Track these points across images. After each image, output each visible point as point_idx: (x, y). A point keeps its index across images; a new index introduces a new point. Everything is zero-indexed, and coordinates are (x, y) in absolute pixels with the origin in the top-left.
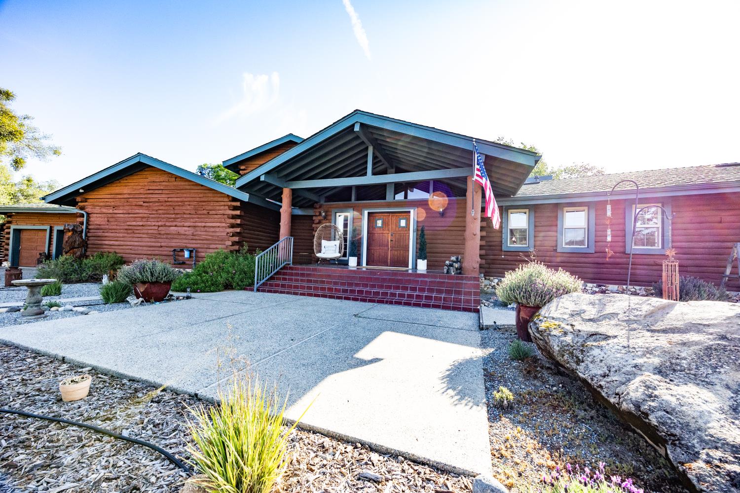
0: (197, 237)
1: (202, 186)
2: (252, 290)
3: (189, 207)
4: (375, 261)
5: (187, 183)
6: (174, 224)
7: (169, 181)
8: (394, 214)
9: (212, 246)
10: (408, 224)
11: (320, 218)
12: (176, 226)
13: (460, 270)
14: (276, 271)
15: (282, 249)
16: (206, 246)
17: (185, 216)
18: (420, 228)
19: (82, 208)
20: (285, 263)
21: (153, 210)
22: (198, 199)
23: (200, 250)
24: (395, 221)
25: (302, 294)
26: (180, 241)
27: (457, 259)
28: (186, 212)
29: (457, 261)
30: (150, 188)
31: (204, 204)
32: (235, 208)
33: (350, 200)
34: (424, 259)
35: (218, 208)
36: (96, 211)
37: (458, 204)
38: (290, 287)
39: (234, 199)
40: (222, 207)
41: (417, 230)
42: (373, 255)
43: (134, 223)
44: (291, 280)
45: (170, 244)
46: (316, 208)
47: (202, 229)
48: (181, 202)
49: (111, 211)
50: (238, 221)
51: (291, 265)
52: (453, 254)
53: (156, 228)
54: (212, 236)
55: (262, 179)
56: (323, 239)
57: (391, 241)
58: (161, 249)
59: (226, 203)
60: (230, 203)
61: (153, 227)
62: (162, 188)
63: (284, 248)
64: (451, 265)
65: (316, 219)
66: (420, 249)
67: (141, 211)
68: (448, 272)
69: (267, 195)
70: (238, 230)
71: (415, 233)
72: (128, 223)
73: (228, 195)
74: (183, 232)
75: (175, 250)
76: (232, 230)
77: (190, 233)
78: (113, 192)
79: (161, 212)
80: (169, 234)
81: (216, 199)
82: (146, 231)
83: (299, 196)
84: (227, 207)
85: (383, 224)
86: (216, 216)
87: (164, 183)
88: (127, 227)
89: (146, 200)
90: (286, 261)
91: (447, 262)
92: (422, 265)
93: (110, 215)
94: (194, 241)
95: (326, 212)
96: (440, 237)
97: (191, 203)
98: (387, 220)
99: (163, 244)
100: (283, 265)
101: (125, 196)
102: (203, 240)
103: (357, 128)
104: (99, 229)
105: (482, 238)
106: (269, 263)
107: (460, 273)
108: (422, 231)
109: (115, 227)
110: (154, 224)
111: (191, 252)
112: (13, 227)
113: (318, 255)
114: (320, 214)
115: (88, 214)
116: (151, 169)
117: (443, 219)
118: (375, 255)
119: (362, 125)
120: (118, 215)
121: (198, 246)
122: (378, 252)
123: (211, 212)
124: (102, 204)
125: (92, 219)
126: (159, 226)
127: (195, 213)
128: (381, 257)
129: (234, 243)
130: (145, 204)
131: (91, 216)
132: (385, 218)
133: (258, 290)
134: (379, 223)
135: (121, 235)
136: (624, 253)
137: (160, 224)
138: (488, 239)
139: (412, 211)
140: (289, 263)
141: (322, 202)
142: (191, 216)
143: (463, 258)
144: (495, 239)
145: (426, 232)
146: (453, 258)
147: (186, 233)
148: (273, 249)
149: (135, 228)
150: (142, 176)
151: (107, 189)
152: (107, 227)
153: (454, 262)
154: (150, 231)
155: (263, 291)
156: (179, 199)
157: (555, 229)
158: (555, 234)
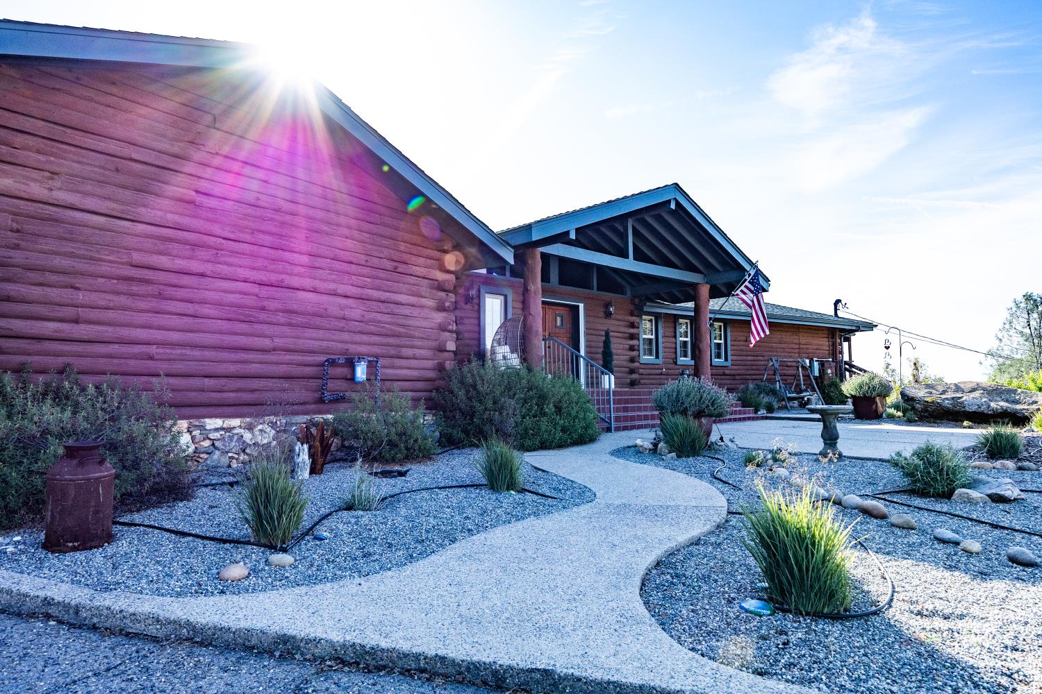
8: (550, 307)
9: (407, 352)
24: (551, 318)
35: (413, 259)
41: (586, 334)
45: (302, 344)
71: (584, 338)
72: (137, 257)
75: (327, 362)
77: (353, 313)
81: (409, 237)
86: (408, 279)
102: (387, 335)
103: (673, 205)
108: (606, 334)
111: (371, 365)
117: (606, 321)
119: (677, 202)
120: (78, 215)
123: (401, 268)
127: (363, 263)
139: (581, 306)
149: (173, 278)
157: (673, 340)
158: (673, 346)
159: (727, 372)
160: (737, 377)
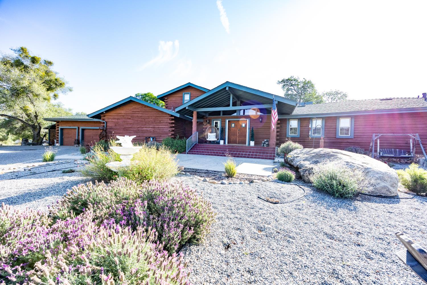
0: (155, 132)
1: (157, 110)
2: (185, 153)
3: (151, 119)
4: (231, 142)
5: (150, 109)
6: (145, 126)
7: (142, 108)
8: (239, 121)
9: (162, 136)
10: (246, 125)
11: (206, 123)
12: (146, 127)
13: (268, 145)
14: (193, 146)
16: (159, 136)
17: (150, 123)
18: (251, 128)
19: (103, 120)
21: (135, 120)
22: (155, 116)
23: (157, 138)
24: (240, 124)
25: (206, 155)
26: (148, 134)
27: (267, 140)
28: (150, 121)
29: (267, 141)
30: (134, 111)
31: (158, 118)
32: (172, 120)
33: (220, 115)
34: (253, 141)
35: (164, 119)
36: (109, 121)
37: (267, 117)
38: (200, 152)
39: (172, 116)
40: (166, 119)
41: (250, 128)
42: (231, 139)
43: (127, 126)
44: (200, 149)
46: (204, 119)
47: (158, 128)
48: (148, 117)
49: (116, 121)
50: (173, 125)
51: (198, 144)
52: (266, 138)
53: (137, 128)
54: (162, 131)
55: (187, 108)
56: (209, 133)
57: (238, 133)
58: (140, 137)
59: (168, 117)
60: (170, 118)
61: (136, 128)
62: (139, 111)
63: (195, 137)
64: (265, 143)
66: (251, 137)
67: (130, 121)
68: (263, 146)
69: (185, 114)
70: (173, 129)
71: (249, 130)
72: (124, 126)
73: (169, 114)
74: (149, 130)
75: (146, 138)
76: (171, 129)
77: (152, 130)
78: (118, 113)
79: (139, 121)
80: (143, 131)
81: (163, 116)
82: (133, 130)
83: (200, 114)
84: (168, 119)
85: (234, 125)
86: (163, 123)
87: (140, 109)
88: (124, 128)
89: (132, 116)
90: (196, 142)
91: (263, 142)
92: (252, 143)
93: (116, 123)
94: (154, 134)
95: (209, 120)
96: (260, 131)
97: (152, 117)
99: (140, 135)
100: (195, 144)
101: (122, 114)
102: (158, 133)
103: (227, 89)
104: (111, 129)
105: (277, 132)
107: (268, 146)
108: (253, 128)
109: (118, 128)
110: (136, 126)
111: (153, 138)
112: (60, 127)
113: (207, 139)
114: (206, 121)
115: (106, 122)
116: (134, 102)
117: (261, 124)
119: (229, 87)
120: (120, 123)
121: (156, 136)
122: (233, 138)
123: (161, 121)
124: (112, 118)
125: (108, 124)
126: (138, 127)
128: (234, 140)
129: (172, 135)
130: (132, 118)
131: (107, 123)
132: (235, 123)
133: (188, 153)
134: (233, 125)
135: (122, 131)
136: (336, 138)
137: (138, 126)
138: (281, 132)
139: (248, 120)
141: (207, 116)
142: (153, 123)
143: (269, 140)
144: (283, 132)
145: (254, 129)
146: (265, 140)
147: (151, 130)
149: (128, 128)
150: (130, 106)
151: (114, 111)
152: (115, 128)
153: (265, 142)
154: (134, 130)
155: (190, 154)
156: (147, 116)
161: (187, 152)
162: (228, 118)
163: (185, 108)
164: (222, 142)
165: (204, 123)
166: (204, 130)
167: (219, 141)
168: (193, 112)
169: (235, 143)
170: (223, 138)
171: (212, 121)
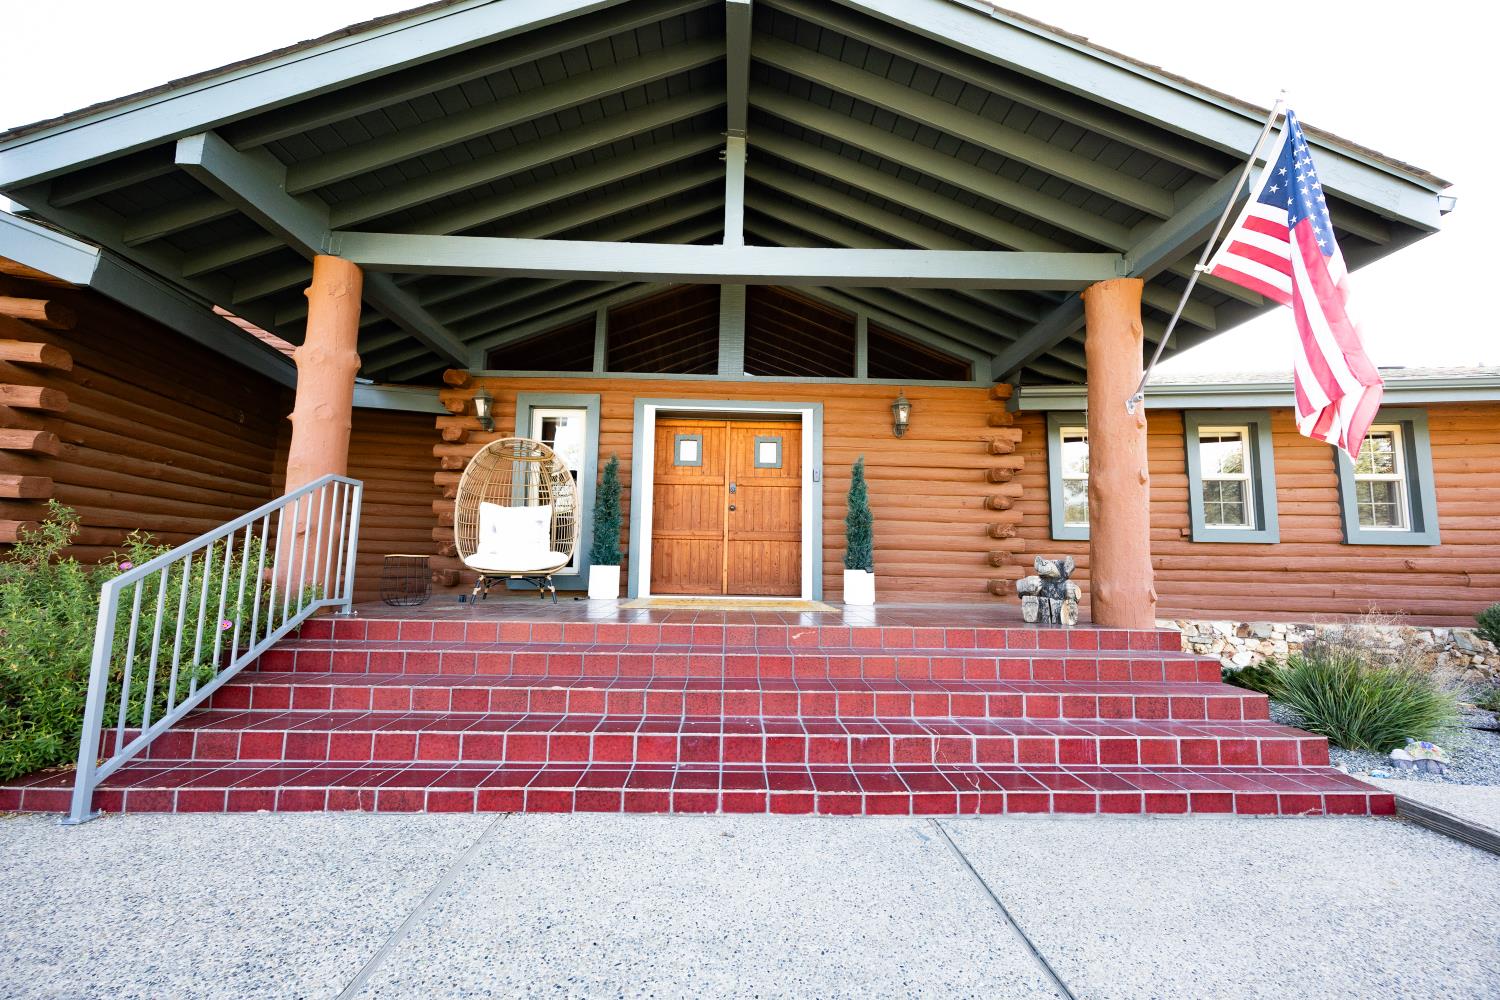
2: (57, 805)
4: (674, 578)
8: (739, 425)
10: (793, 456)
11: (468, 423)
14: (254, 652)
15: (301, 534)
20: (315, 605)
24: (741, 446)
33: (589, 367)
34: (864, 568)
41: (825, 477)
42: (669, 555)
46: (450, 387)
51: (347, 611)
55: (187, 153)
56: (486, 499)
57: (732, 509)
63: (313, 530)
65: (452, 428)
71: (821, 487)
85: (700, 453)
90: (319, 597)
95: (496, 402)
98: (715, 442)
100: (300, 616)
106: (212, 615)
113: (471, 561)
114: (469, 410)
117: (902, 444)
118: (675, 556)
122: (685, 551)
128: (695, 565)
132: (707, 432)
133: (104, 802)
134: (688, 451)
136: (1345, 542)
139: (808, 415)
140: (336, 601)
141: (477, 368)
148: (240, 534)
157: (1181, 480)
158: (1182, 494)
159: (1421, 562)
160: (1475, 579)
161: (88, 771)
162: (651, 393)
163: (165, 148)
164: (603, 580)
165: (440, 423)
166: (439, 478)
167: (574, 570)
168: (300, 261)
169: (711, 583)
170: (610, 545)
171: (521, 410)
